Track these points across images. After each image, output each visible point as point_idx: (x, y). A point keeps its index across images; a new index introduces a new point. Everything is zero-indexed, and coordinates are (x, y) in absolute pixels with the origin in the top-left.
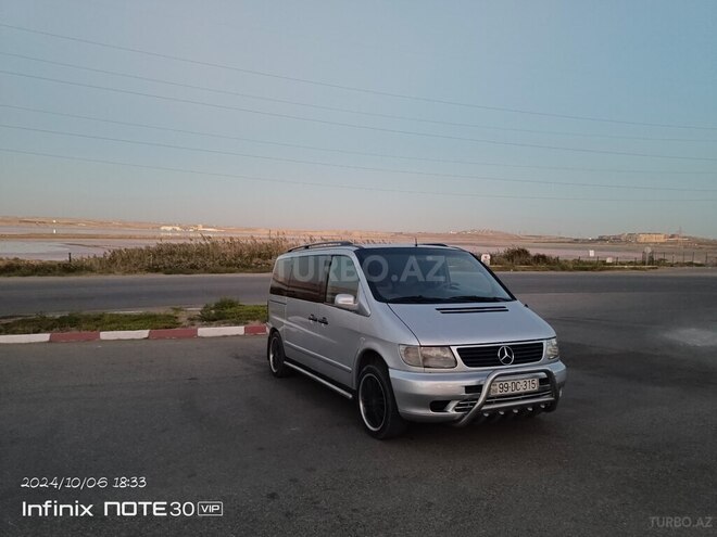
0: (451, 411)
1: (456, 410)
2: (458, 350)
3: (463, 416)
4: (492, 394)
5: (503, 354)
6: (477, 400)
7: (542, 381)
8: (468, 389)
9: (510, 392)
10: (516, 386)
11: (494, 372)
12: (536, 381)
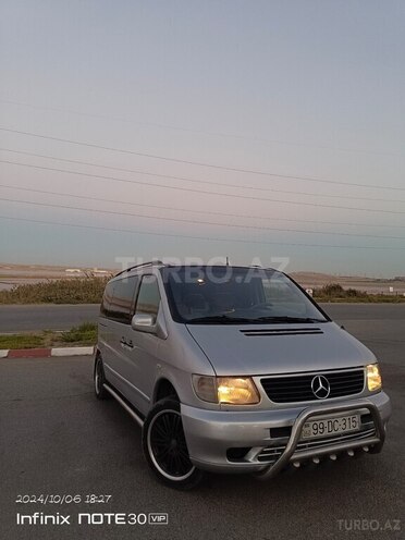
0: (252, 460)
1: (260, 459)
2: (262, 381)
3: (268, 467)
4: (304, 438)
5: (316, 385)
6: (286, 445)
7: (364, 418)
8: (274, 432)
9: (326, 433)
10: (333, 426)
11: (307, 408)
12: (358, 418)
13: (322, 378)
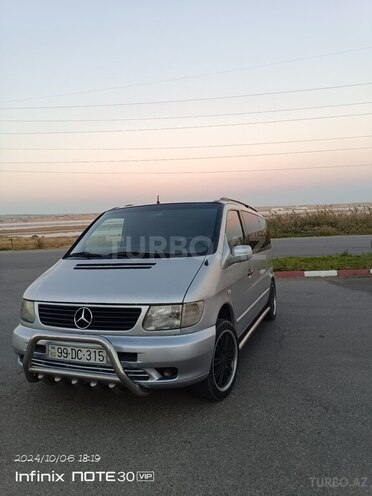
4: (50, 357)
9: (69, 358)
10: (77, 354)
12: (105, 353)
13: (86, 310)
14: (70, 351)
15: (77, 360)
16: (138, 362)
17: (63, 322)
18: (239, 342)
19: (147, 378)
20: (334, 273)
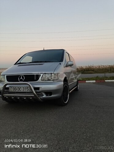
2: (7, 76)
4: (10, 91)
5: (20, 78)
9: (17, 91)
10: (20, 89)
12: (29, 88)
13: (22, 76)
14: (17, 88)
15: (19, 91)
16: (40, 90)
17: (15, 80)
18: (70, 91)
19: (43, 96)
20: (94, 81)
